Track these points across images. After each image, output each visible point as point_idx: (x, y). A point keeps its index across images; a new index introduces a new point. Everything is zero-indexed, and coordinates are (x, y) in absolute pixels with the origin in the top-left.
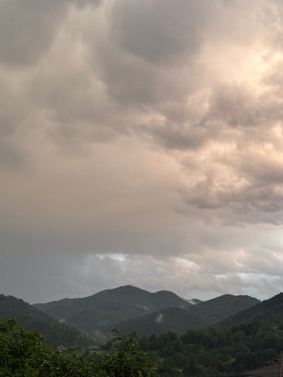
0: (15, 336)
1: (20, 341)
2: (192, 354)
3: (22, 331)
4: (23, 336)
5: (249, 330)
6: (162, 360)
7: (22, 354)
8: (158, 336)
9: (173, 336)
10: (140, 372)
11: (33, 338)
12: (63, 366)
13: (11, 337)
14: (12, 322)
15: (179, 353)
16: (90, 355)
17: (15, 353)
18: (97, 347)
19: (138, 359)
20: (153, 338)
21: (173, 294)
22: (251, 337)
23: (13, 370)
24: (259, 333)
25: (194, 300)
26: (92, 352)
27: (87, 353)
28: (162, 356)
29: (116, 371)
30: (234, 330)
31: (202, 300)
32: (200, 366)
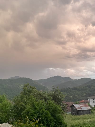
0: (29, 88)
1: (30, 89)
2: (74, 93)
3: (31, 86)
4: (31, 88)
5: (89, 87)
6: (67, 94)
7: (31, 92)
8: (65, 88)
9: (69, 88)
10: (60, 97)
11: (33, 88)
12: (40, 95)
13: (28, 88)
14: (28, 84)
15: (71, 93)
16: (49, 93)
17: (29, 92)
18: (50, 91)
19: (59, 94)
20: (64, 89)
21: (69, 78)
22: (90, 88)
23: (29, 96)
24: (92, 87)
25: (75, 79)
26: (49, 92)
27: (48, 92)
28: (67, 93)
29: (53, 96)
30: (85, 87)
31: (77, 79)
32: (77, 96)
